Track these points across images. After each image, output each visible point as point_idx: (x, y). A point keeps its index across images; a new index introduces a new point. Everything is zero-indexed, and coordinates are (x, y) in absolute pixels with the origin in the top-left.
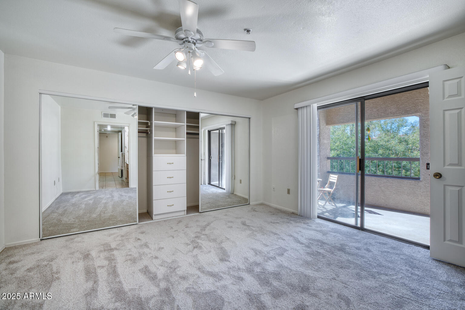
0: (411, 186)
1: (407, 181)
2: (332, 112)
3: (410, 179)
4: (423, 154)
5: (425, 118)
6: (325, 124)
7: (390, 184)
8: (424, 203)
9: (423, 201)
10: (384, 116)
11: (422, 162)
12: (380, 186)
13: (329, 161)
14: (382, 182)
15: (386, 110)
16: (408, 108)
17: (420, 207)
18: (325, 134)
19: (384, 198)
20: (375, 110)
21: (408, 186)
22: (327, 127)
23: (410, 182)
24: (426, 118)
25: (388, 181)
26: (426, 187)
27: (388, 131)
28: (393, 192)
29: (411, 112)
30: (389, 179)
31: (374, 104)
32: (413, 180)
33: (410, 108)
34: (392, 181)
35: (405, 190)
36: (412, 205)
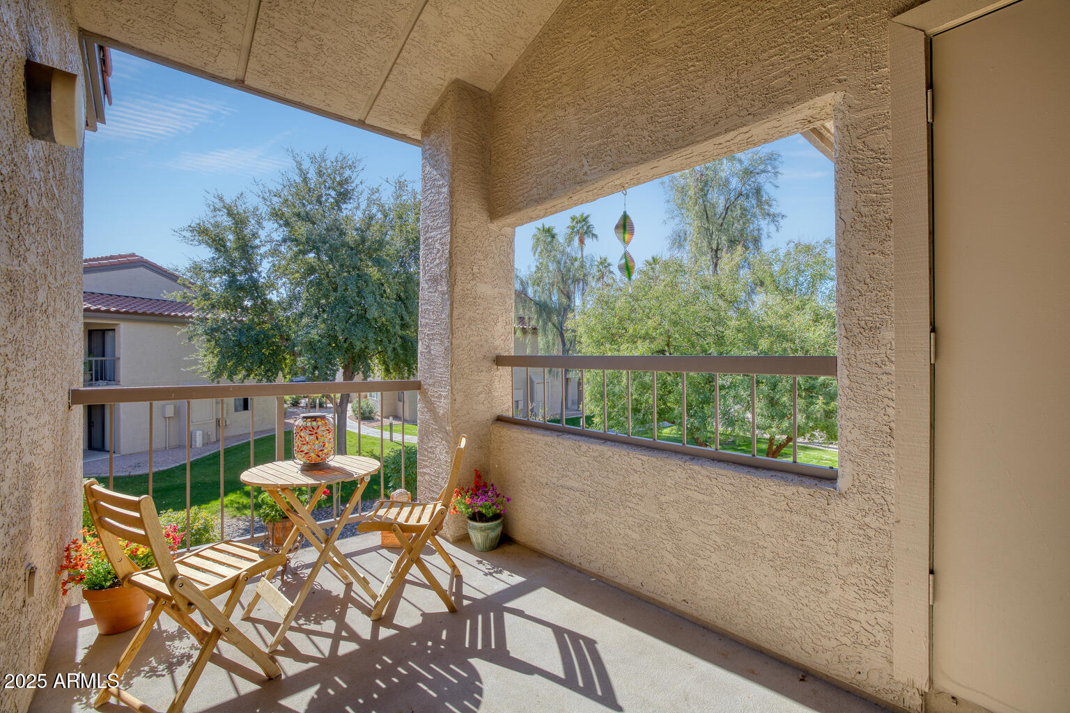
0: (795, 518)
1: (774, 488)
2: (508, 159)
3: (790, 477)
4: (856, 330)
5: (863, 114)
6: (482, 216)
7: (700, 497)
8: (857, 627)
9: (852, 614)
10: (677, 140)
11: (847, 382)
12: (662, 499)
13: (505, 371)
14: (669, 482)
15: (683, 111)
16: (776, 78)
17: (834, 643)
18: (479, 256)
19: (674, 561)
20: (641, 119)
21: (779, 514)
22: (494, 226)
23: (787, 494)
24: (871, 112)
25: (693, 478)
26: (871, 533)
27: (789, 291)
28: (714, 536)
29: (791, 97)
30: (697, 468)
31: (639, 93)
32: (801, 484)
33: (787, 72)
34: (707, 481)
35: (764, 535)
36: (798, 625)
